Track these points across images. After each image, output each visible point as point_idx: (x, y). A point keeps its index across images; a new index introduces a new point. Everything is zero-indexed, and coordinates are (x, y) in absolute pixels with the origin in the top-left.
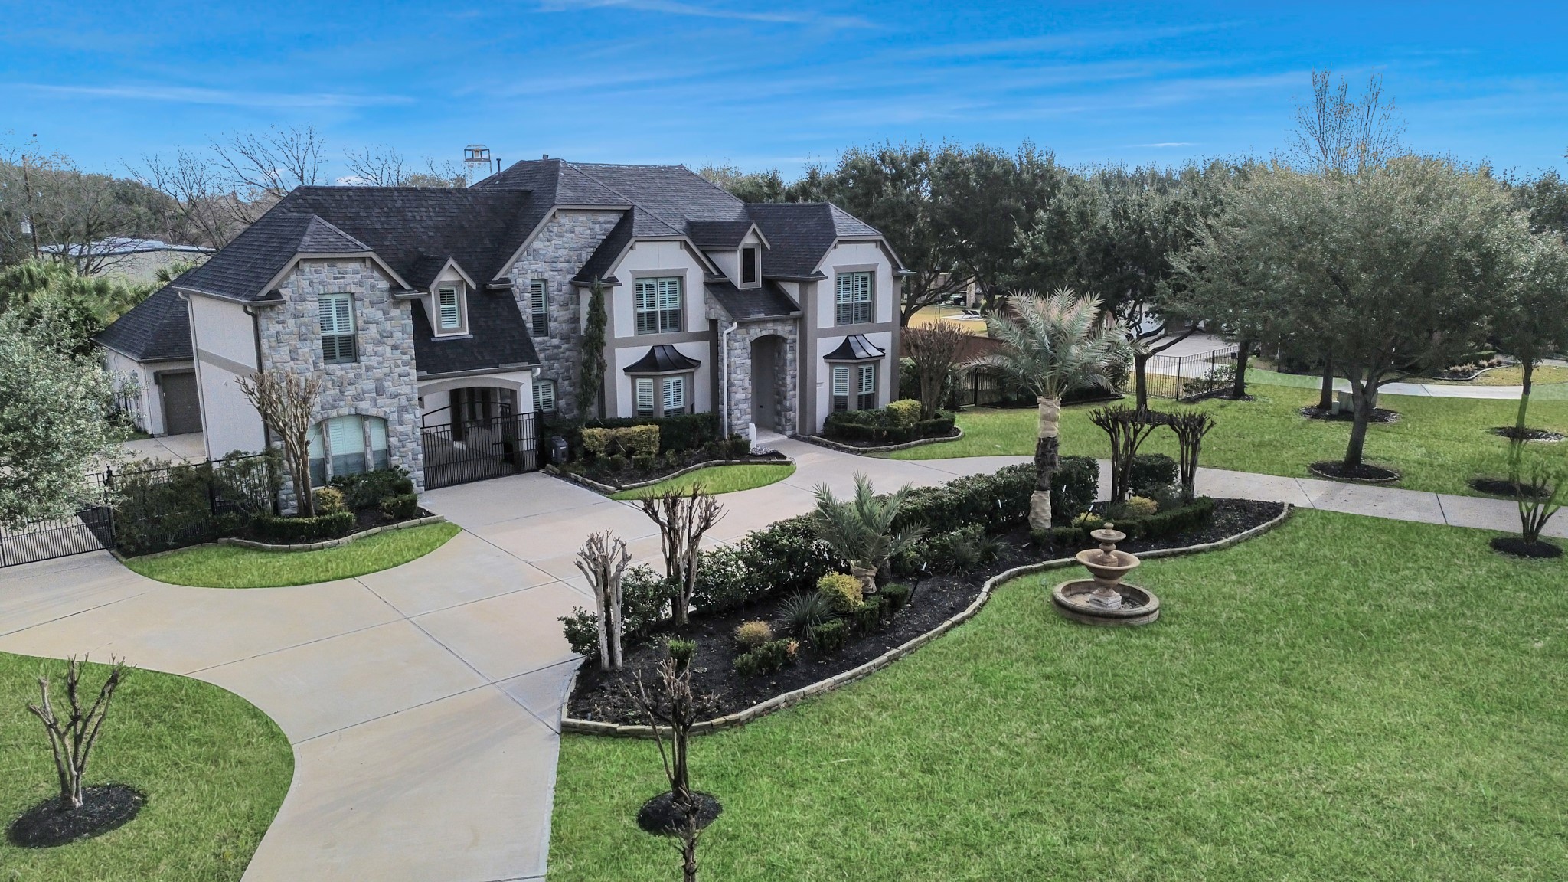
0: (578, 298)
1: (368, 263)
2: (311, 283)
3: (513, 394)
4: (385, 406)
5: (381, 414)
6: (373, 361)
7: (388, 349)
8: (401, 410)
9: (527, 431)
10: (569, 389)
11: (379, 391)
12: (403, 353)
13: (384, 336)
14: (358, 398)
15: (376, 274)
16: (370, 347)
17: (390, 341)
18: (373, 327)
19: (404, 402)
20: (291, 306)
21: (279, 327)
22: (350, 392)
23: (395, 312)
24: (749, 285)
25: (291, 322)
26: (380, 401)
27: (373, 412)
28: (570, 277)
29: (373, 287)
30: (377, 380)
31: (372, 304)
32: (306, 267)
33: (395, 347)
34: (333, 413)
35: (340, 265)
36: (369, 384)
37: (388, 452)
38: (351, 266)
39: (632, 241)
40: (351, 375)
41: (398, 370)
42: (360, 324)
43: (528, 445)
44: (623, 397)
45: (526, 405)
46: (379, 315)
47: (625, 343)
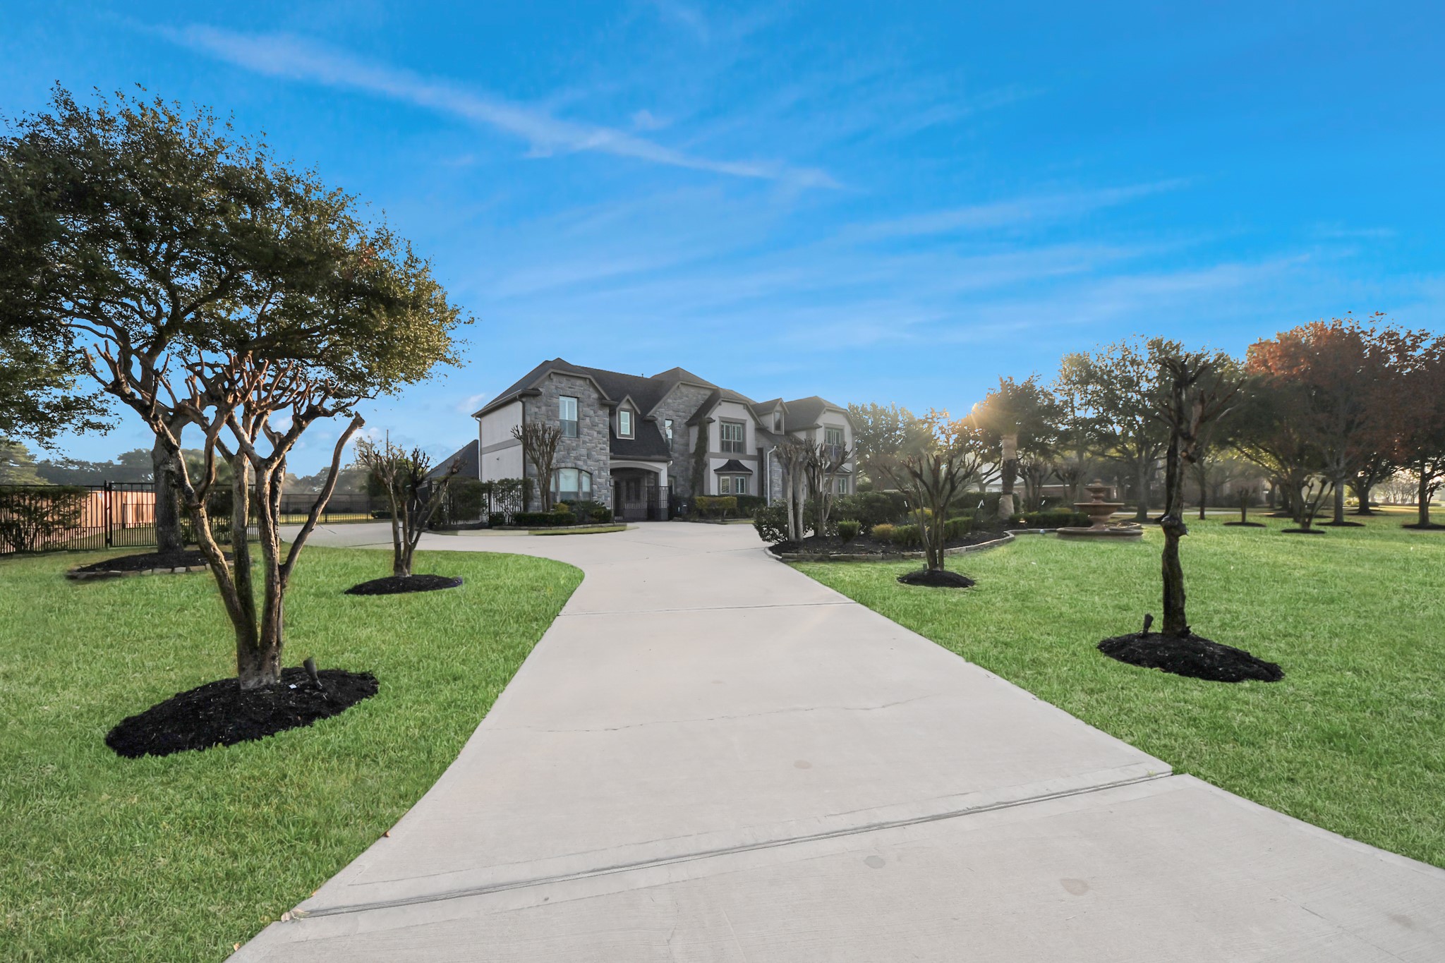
0: (689, 433)
1: (588, 381)
2: (557, 388)
3: (657, 475)
4: (591, 466)
5: (589, 470)
6: (587, 439)
7: (595, 434)
8: (600, 469)
9: (664, 497)
10: (683, 483)
11: (589, 456)
12: (604, 437)
13: (594, 425)
14: (577, 458)
15: (591, 389)
16: (586, 430)
17: (597, 428)
18: (588, 419)
19: (602, 465)
20: (544, 399)
21: (537, 410)
22: (573, 454)
23: (600, 413)
24: (778, 432)
25: (544, 408)
26: (589, 462)
27: (585, 468)
28: (685, 421)
29: (589, 396)
30: (588, 449)
31: (589, 405)
32: (555, 378)
33: (599, 433)
34: (563, 465)
35: (573, 380)
36: (584, 451)
37: (591, 494)
38: (579, 382)
39: (720, 401)
40: (574, 444)
41: (599, 446)
42: (581, 416)
43: (664, 504)
44: (714, 486)
45: (664, 481)
46: (592, 412)
47: (715, 456)
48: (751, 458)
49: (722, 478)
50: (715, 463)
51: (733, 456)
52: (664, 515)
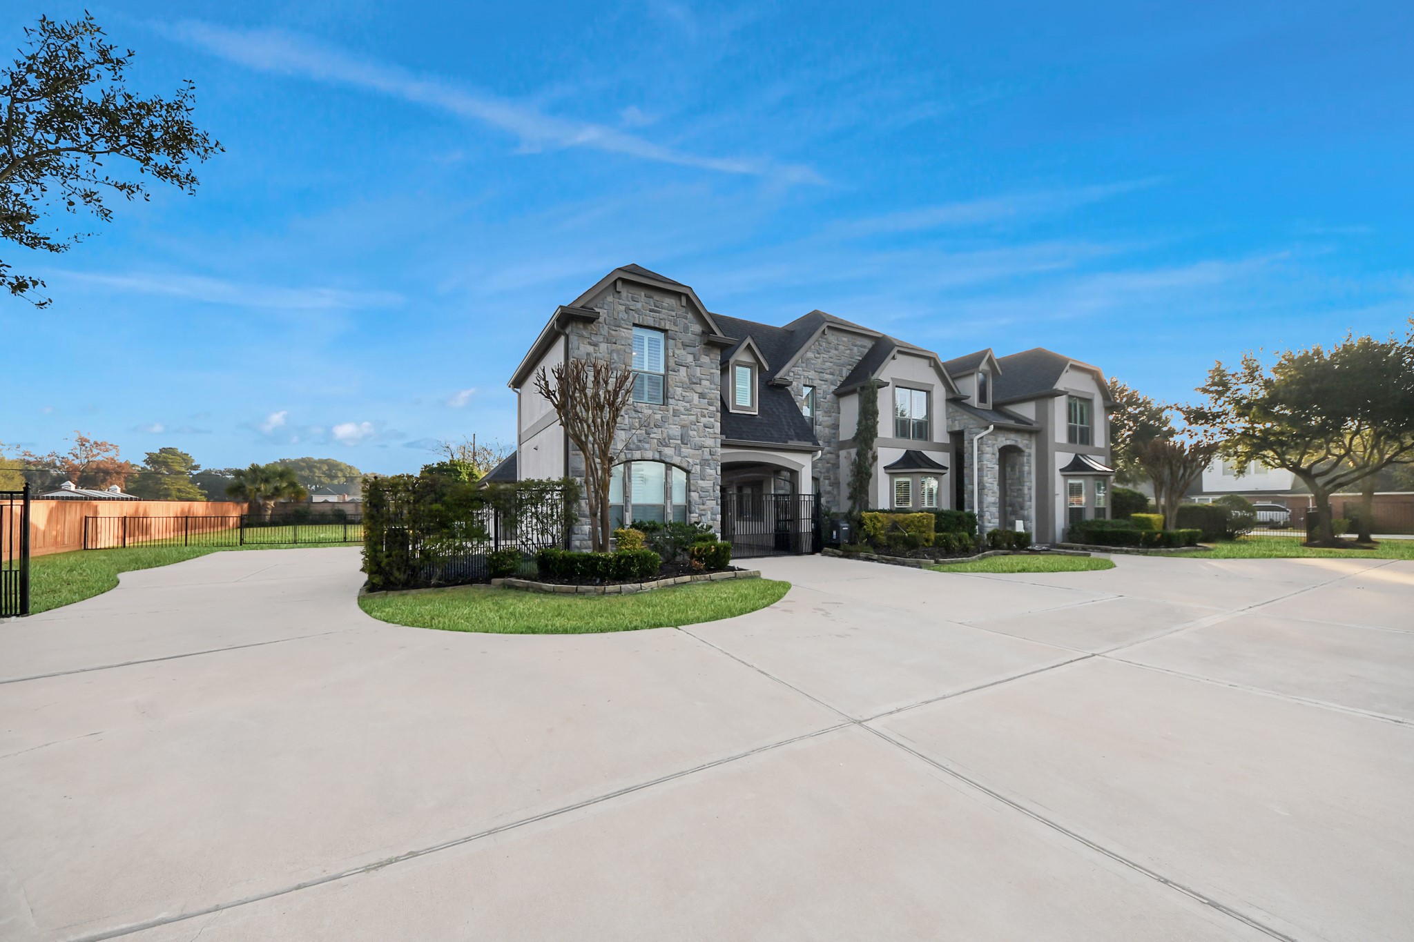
0: (839, 408)
1: (684, 299)
2: (628, 310)
3: (794, 474)
4: (690, 456)
5: (684, 465)
6: (681, 406)
7: (696, 397)
8: (704, 463)
9: (806, 512)
10: (829, 488)
11: (684, 440)
12: (710, 404)
13: (693, 382)
14: (663, 443)
15: (690, 316)
16: (679, 391)
17: (698, 388)
18: (683, 370)
19: (707, 456)
20: (605, 330)
21: (591, 349)
22: (657, 434)
23: (705, 359)
24: (983, 406)
25: (603, 347)
26: (685, 450)
27: (677, 460)
28: (834, 388)
29: (686, 329)
30: (683, 427)
31: (685, 346)
32: (625, 292)
33: (702, 396)
34: (637, 455)
35: (657, 297)
36: (675, 430)
37: (687, 509)
38: (669, 301)
39: (894, 351)
40: (658, 417)
41: (703, 420)
42: (672, 364)
43: (806, 526)
44: (883, 494)
45: (806, 487)
46: (690, 358)
47: (887, 444)
48: (941, 447)
49: (896, 480)
50: (887, 455)
51: (914, 444)
52: (807, 543)
